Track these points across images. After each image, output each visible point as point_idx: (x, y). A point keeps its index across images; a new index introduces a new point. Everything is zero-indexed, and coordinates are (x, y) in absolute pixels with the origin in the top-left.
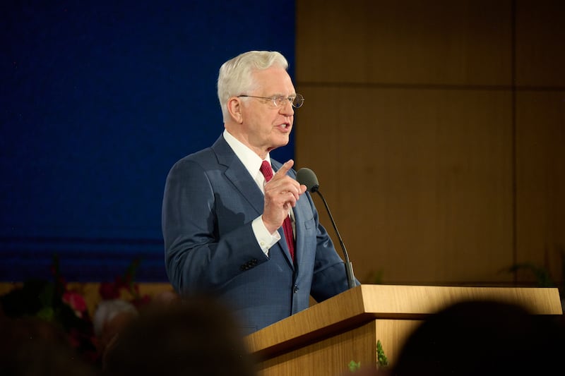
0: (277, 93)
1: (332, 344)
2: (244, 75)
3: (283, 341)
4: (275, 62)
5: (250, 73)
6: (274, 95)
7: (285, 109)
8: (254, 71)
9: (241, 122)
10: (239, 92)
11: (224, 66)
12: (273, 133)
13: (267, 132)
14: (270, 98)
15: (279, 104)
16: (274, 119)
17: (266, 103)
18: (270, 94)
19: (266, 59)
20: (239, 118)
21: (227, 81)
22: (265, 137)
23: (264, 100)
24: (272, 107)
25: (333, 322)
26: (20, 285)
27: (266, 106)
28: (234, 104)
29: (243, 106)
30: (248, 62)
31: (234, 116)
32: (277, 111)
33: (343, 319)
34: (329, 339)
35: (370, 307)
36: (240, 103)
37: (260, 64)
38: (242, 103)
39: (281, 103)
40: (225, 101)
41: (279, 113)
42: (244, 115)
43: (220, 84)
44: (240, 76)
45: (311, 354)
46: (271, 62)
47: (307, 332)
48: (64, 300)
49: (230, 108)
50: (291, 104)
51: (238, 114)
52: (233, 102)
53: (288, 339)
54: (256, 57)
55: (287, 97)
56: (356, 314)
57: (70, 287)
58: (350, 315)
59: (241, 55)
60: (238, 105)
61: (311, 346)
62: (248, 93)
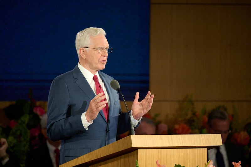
0: (101, 46)
1: (121, 159)
2: (87, 38)
3: (100, 157)
4: (100, 33)
5: (89, 37)
6: (99, 47)
7: (104, 53)
8: (91, 37)
9: (85, 58)
10: (85, 46)
11: (78, 33)
12: (99, 64)
13: (96, 64)
14: (97, 49)
15: (102, 51)
16: (99, 58)
17: (96, 51)
18: (98, 47)
19: (96, 31)
20: (84, 57)
21: (79, 40)
22: (95, 66)
23: (95, 50)
24: (99, 53)
25: (120, 150)
26: (14, 102)
27: (96, 52)
28: (82, 51)
29: (86, 52)
30: (88, 33)
31: (82, 56)
32: (101, 54)
33: (124, 149)
34: (119, 157)
35: (134, 145)
36: (85, 51)
37: (94, 33)
38: (86, 50)
39: (103, 51)
40: (79, 49)
41: (102, 55)
42: (86, 55)
43: (77, 41)
44: (85, 39)
45: (112, 163)
46: (98, 33)
47: (109, 154)
48: (34, 111)
49: (81, 53)
50: (107, 51)
51: (84, 55)
52: (82, 50)
53: (102, 156)
54: (92, 30)
55: (105, 48)
56: (129, 148)
57: (38, 103)
58: (127, 148)
59: (86, 29)
60: (84, 51)
61: (112, 159)
62: (88, 46)
